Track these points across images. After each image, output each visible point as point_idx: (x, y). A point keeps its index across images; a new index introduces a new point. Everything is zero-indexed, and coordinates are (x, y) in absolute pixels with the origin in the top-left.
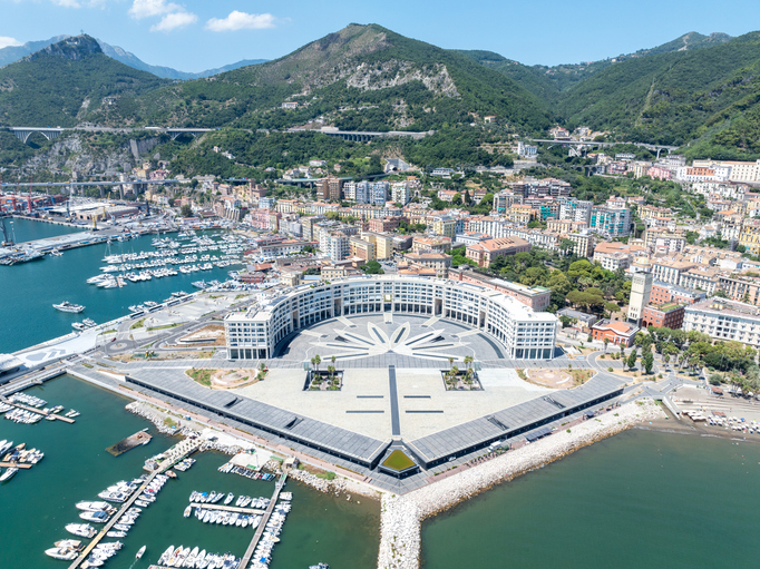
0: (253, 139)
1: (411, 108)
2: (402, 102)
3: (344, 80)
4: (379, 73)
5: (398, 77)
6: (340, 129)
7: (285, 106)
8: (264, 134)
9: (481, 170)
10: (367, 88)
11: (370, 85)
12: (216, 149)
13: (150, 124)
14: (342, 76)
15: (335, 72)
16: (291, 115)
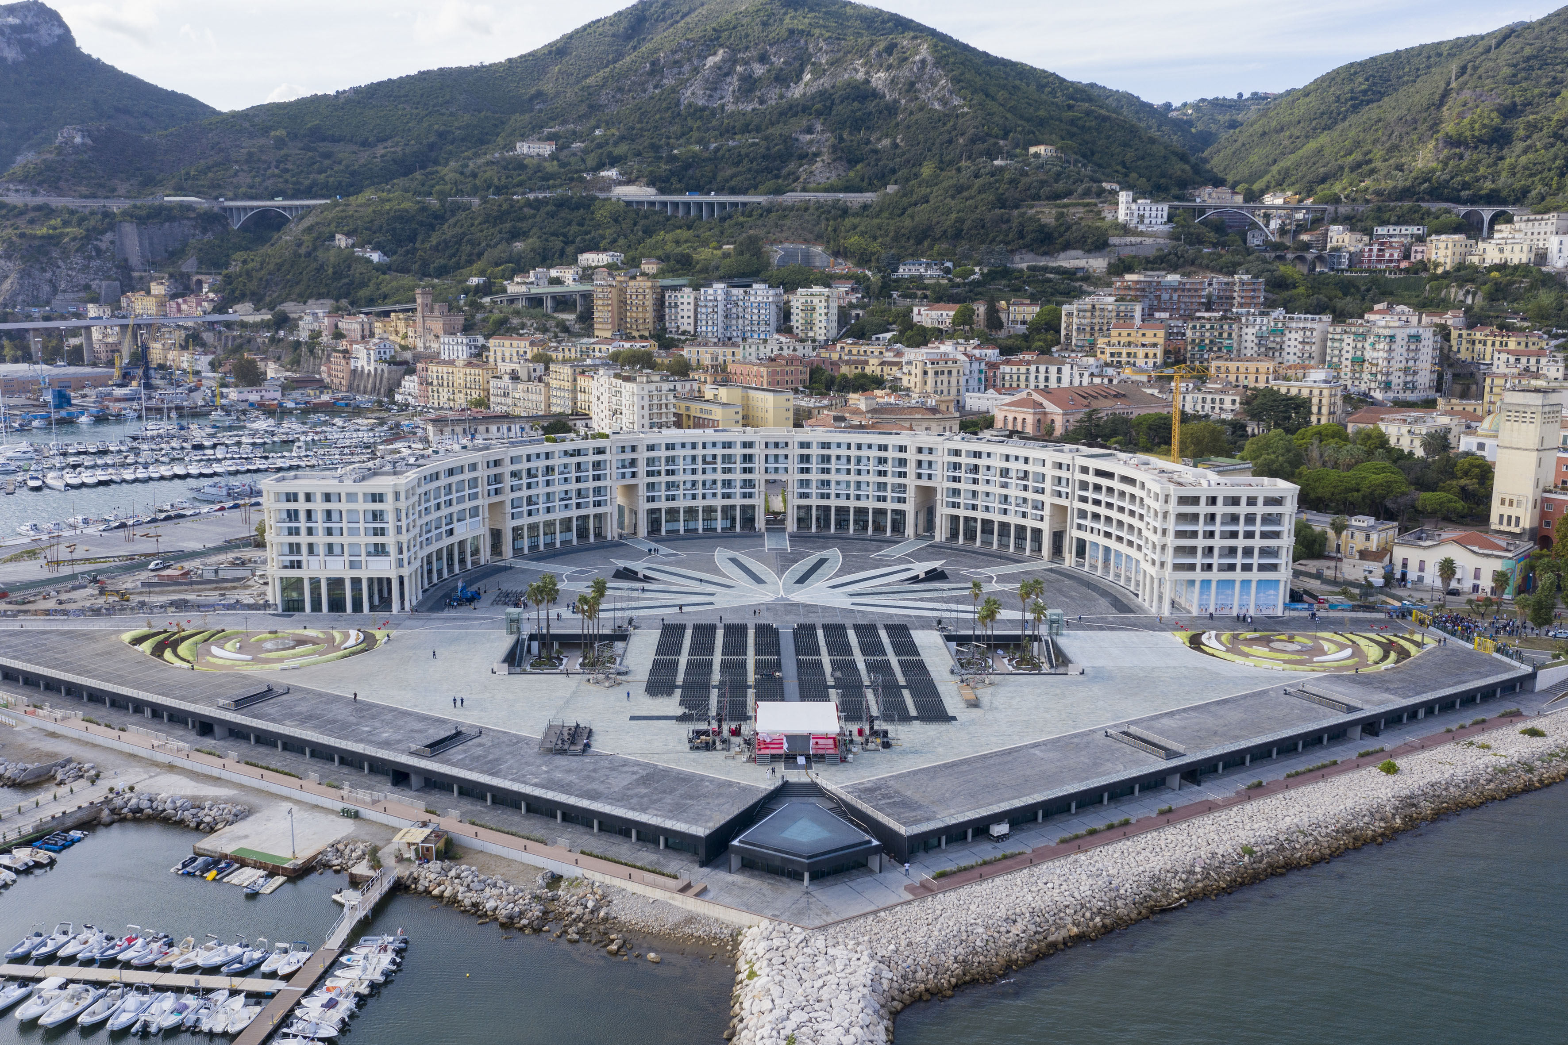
0: (439, 218)
1: (841, 139)
2: (819, 127)
3: (673, 90)
4: (759, 70)
5: (807, 77)
6: (662, 191)
7: (523, 148)
8: (467, 208)
9: (1022, 263)
10: (730, 108)
11: (736, 101)
12: (341, 241)
13: (179, 190)
14: (669, 82)
15: (652, 73)
16: (539, 169)
